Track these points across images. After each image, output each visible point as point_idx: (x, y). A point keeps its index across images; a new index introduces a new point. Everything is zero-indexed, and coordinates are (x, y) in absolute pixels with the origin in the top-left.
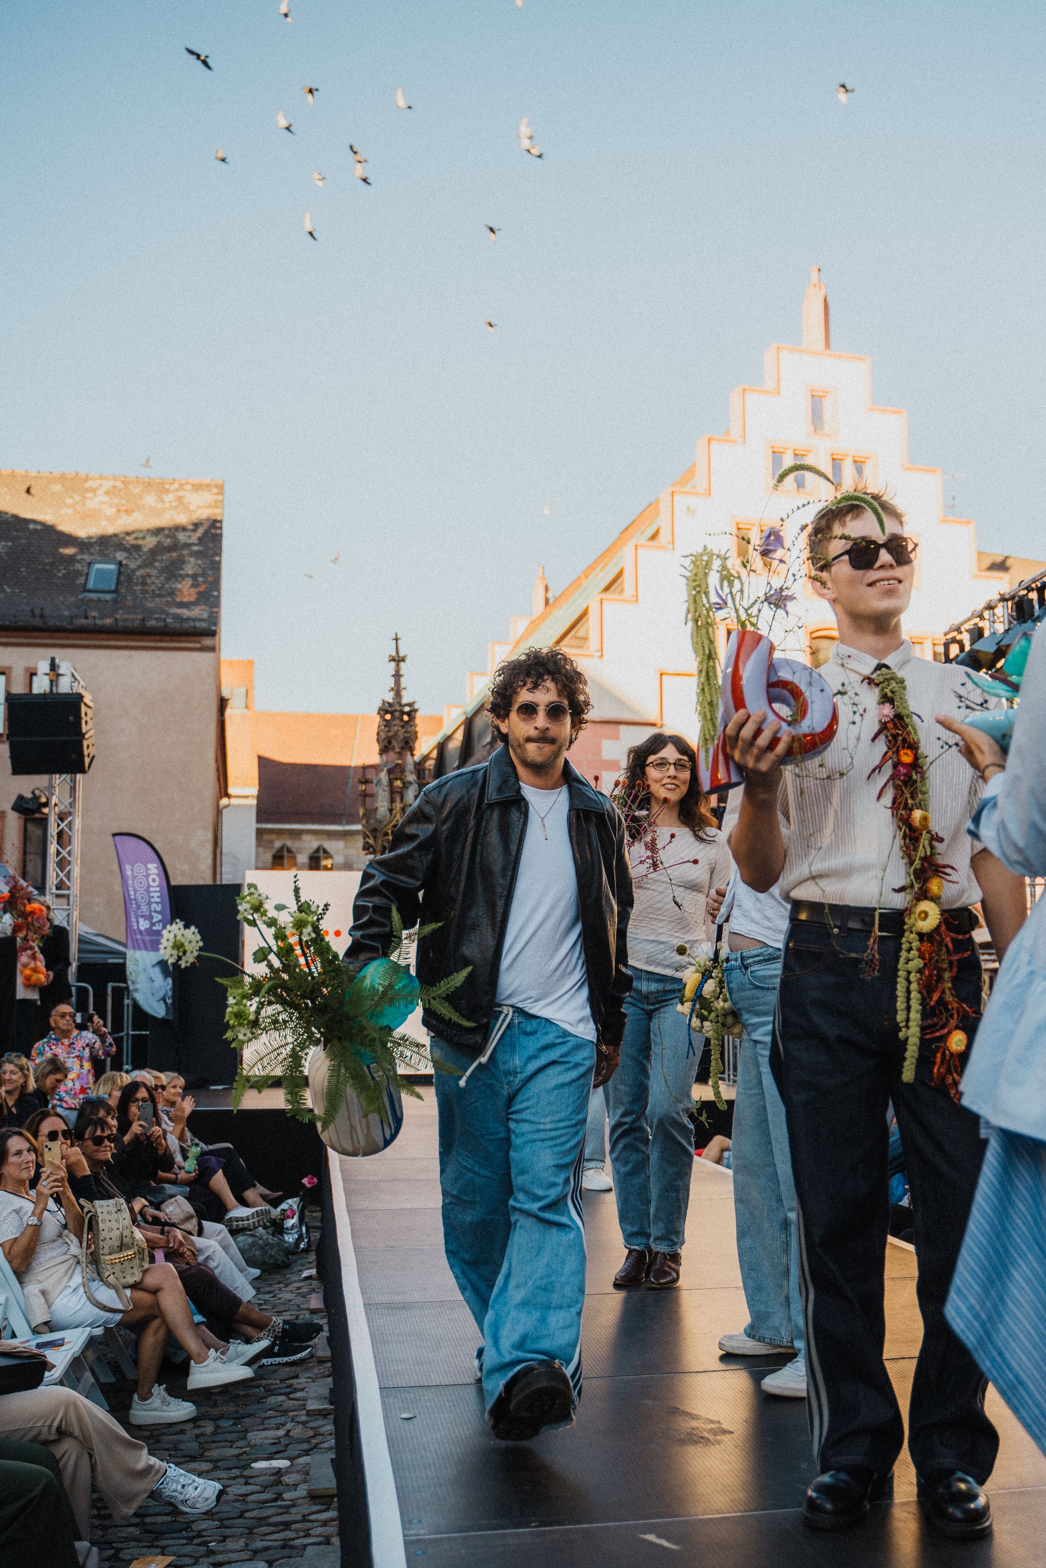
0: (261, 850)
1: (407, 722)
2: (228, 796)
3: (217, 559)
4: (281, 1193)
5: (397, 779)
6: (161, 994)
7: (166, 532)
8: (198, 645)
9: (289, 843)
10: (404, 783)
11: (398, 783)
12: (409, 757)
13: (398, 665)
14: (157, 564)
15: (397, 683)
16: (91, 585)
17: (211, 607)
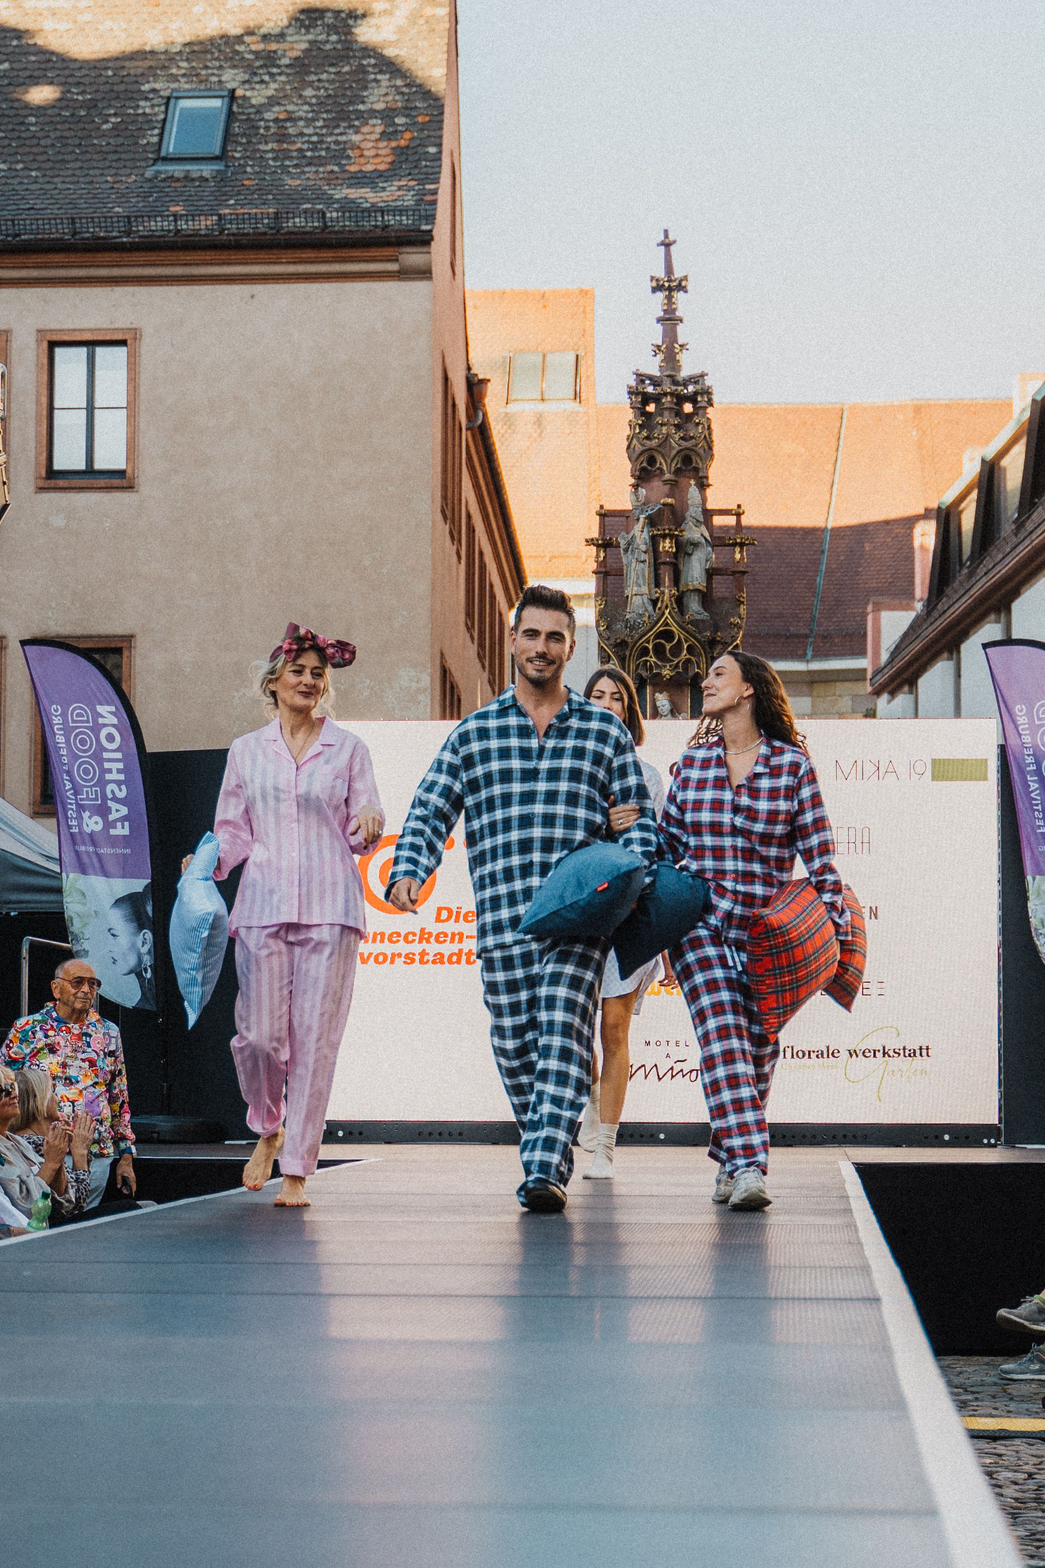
1: (689, 417)
5: (664, 537)
6: (132, 961)
7: (329, 19)
8: (393, 267)
10: (679, 545)
11: (667, 545)
12: (693, 492)
13: (669, 298)
14: (309, 92)
15: (670, 336)
16: (170, 147)
17: (422, 182)
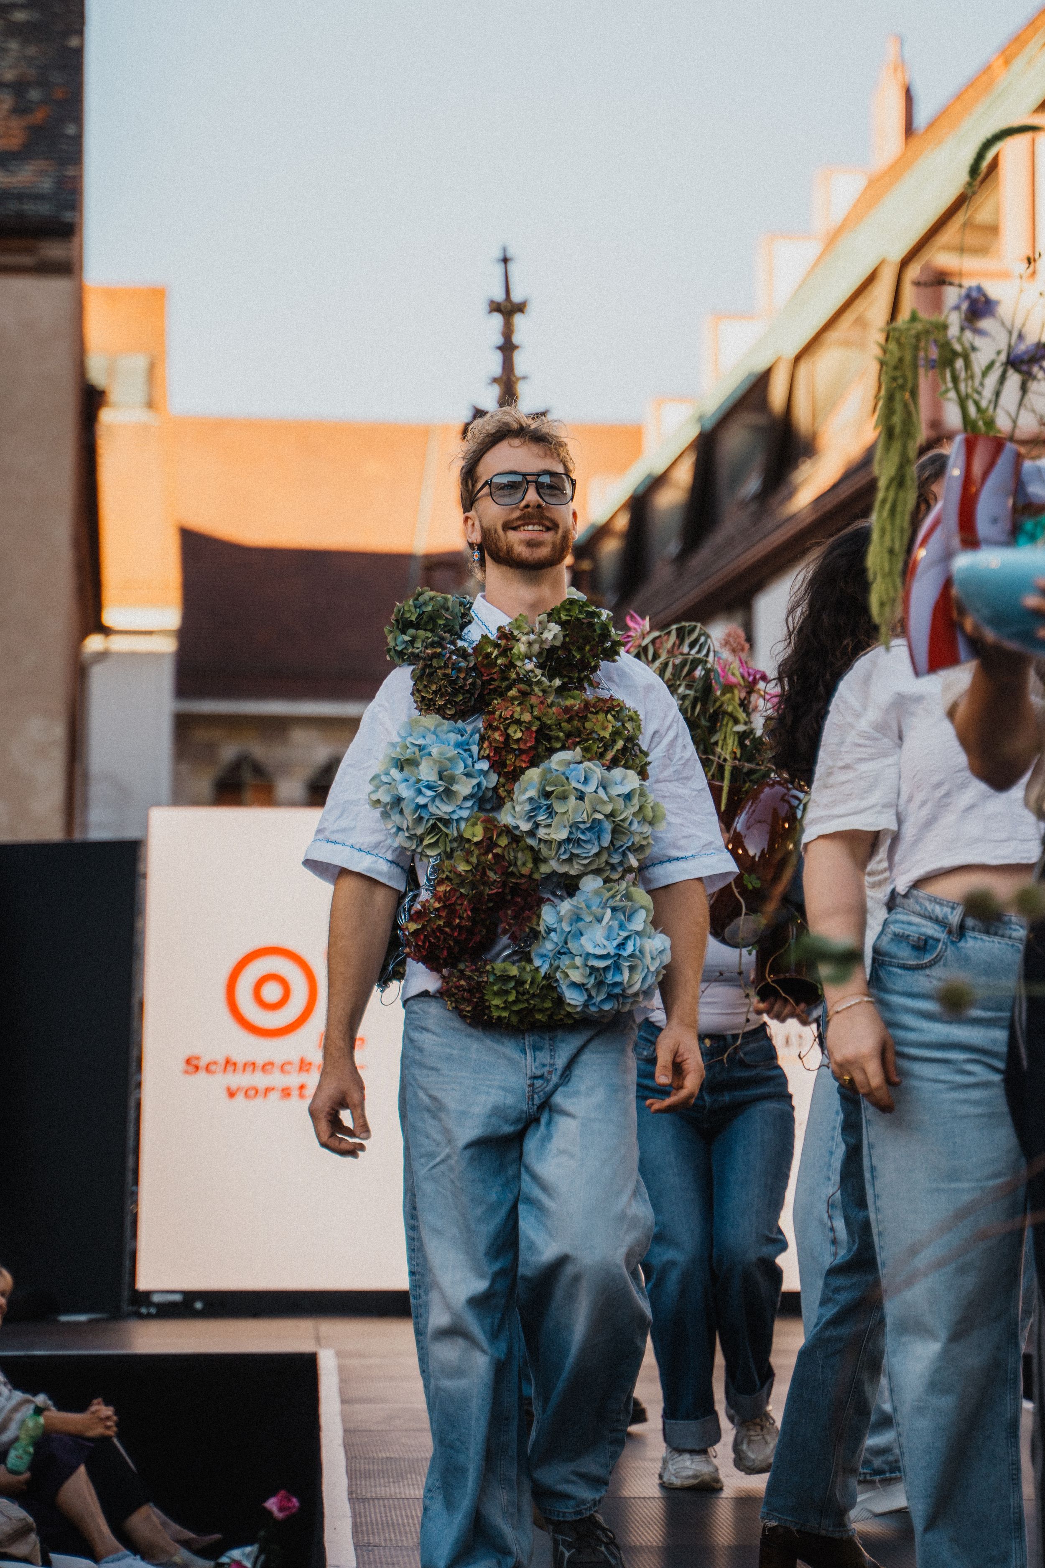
0: (184, 767)
2: (105, 631)
3: (74, 42)
4: (217, 1536)
8: (32, 260)
9: (258, 750)
13: (508, 322)
15: (508, 365)
17: (60, 168)
